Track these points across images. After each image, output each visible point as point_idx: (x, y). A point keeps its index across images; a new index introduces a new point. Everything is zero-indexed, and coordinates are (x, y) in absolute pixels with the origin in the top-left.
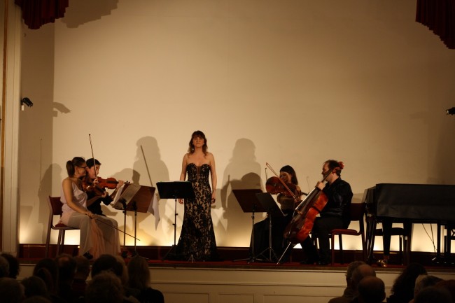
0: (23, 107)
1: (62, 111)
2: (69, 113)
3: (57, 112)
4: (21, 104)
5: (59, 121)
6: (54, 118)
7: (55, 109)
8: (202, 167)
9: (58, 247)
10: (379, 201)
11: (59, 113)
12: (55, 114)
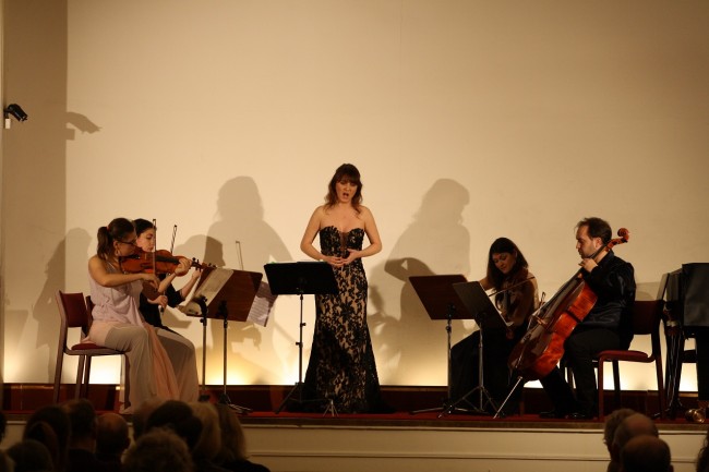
0: (8, 121)
1: (83, 130)
2: (96, 133)
3: (73, 131)
4: (5, 117)
5: (79, 148)
6: (69, 142)
7: (70, 126)
8: (351, 234)
9: (78, 388)
10: (688, 296)
11: (78, 132)
12: (71, 135)
